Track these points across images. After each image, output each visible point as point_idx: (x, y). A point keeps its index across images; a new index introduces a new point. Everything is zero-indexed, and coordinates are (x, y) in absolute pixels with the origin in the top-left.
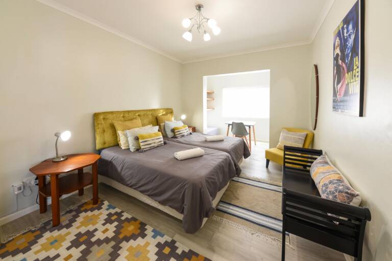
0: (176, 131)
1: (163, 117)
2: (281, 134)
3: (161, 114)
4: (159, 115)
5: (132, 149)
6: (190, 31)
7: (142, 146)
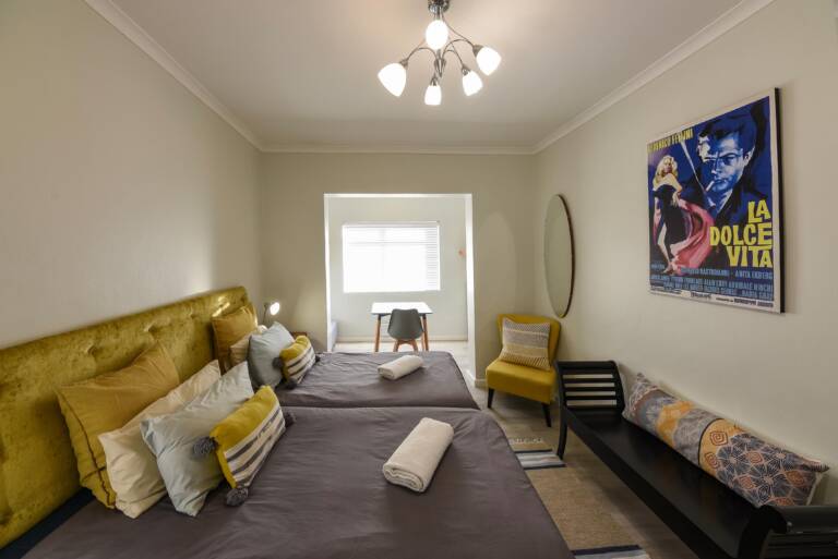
0: (288, 364)
1: (229, 320)
2: (505, 329)
3: (219, 312)
4: (215, 315)
5: (186, 501)
6: (405, 63)
7: (235, 473)
